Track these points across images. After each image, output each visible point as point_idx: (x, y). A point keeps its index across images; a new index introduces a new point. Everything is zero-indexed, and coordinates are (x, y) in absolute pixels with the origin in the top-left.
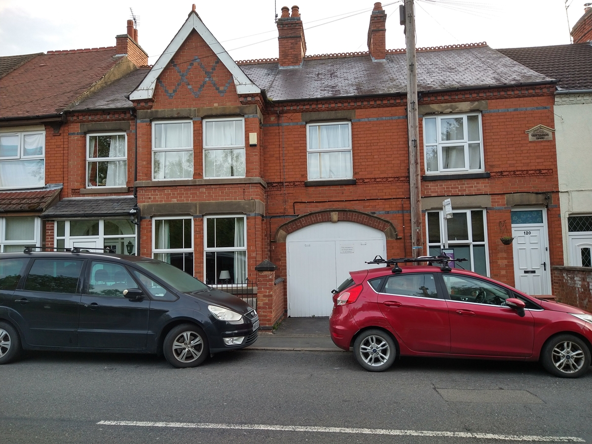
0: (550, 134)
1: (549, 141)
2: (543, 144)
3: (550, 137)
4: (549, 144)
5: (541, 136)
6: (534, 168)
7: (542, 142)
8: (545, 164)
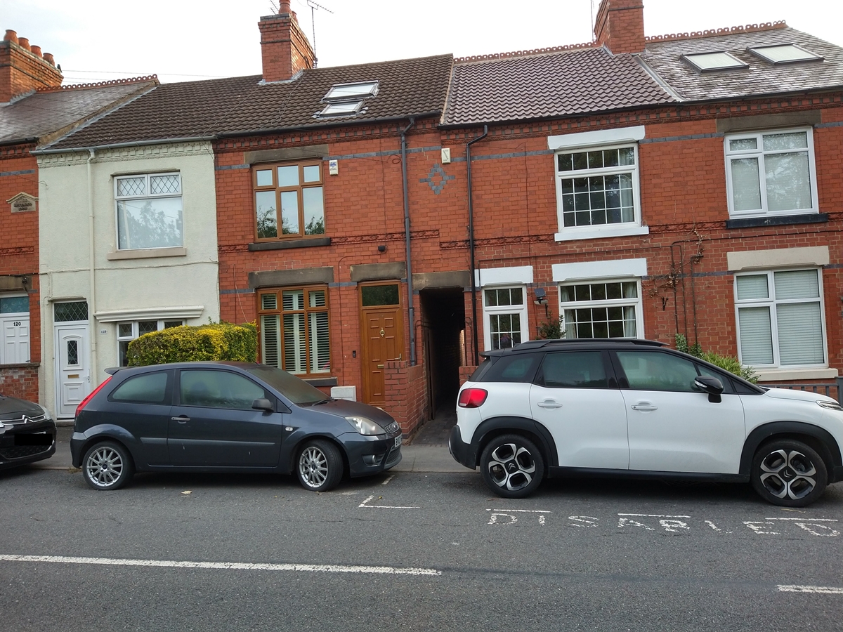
0: (34, 203)
1: (31, 212)
2: (25, 216)
3: (33, 207)
4: (31, 215)
5: (23, 206)
6: (14, 245)
7: (24, 213)
8: (26, 240)
